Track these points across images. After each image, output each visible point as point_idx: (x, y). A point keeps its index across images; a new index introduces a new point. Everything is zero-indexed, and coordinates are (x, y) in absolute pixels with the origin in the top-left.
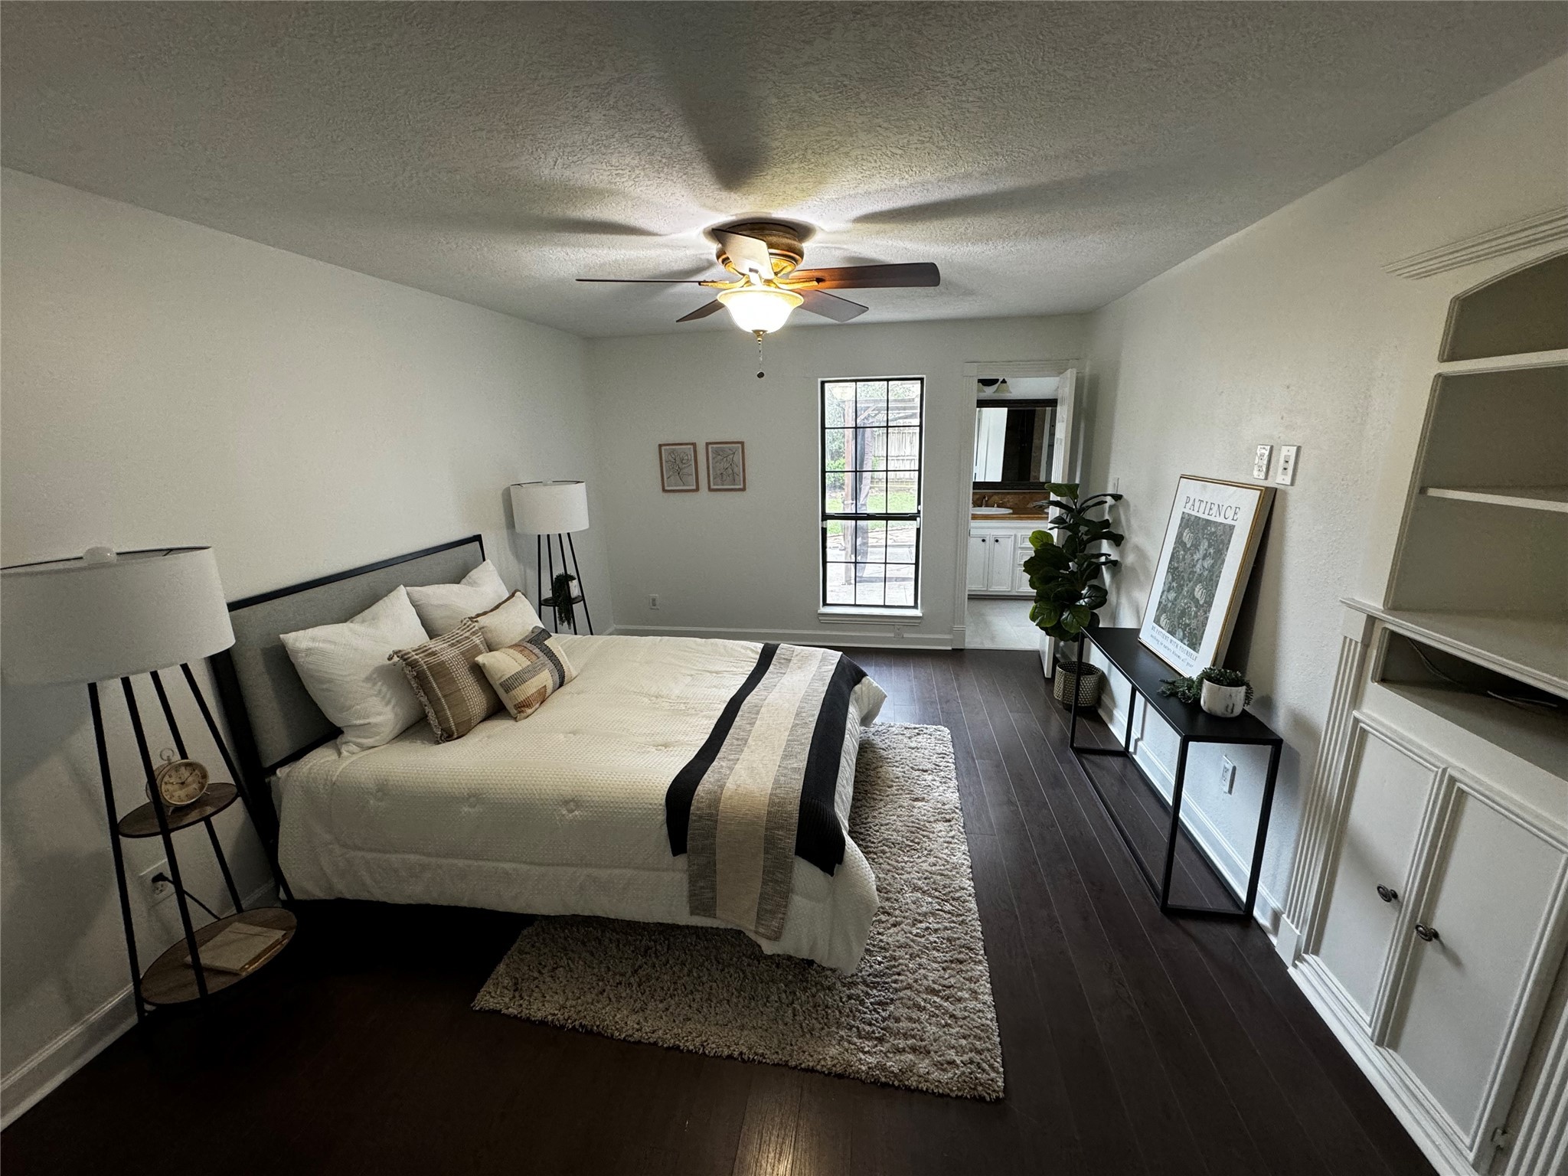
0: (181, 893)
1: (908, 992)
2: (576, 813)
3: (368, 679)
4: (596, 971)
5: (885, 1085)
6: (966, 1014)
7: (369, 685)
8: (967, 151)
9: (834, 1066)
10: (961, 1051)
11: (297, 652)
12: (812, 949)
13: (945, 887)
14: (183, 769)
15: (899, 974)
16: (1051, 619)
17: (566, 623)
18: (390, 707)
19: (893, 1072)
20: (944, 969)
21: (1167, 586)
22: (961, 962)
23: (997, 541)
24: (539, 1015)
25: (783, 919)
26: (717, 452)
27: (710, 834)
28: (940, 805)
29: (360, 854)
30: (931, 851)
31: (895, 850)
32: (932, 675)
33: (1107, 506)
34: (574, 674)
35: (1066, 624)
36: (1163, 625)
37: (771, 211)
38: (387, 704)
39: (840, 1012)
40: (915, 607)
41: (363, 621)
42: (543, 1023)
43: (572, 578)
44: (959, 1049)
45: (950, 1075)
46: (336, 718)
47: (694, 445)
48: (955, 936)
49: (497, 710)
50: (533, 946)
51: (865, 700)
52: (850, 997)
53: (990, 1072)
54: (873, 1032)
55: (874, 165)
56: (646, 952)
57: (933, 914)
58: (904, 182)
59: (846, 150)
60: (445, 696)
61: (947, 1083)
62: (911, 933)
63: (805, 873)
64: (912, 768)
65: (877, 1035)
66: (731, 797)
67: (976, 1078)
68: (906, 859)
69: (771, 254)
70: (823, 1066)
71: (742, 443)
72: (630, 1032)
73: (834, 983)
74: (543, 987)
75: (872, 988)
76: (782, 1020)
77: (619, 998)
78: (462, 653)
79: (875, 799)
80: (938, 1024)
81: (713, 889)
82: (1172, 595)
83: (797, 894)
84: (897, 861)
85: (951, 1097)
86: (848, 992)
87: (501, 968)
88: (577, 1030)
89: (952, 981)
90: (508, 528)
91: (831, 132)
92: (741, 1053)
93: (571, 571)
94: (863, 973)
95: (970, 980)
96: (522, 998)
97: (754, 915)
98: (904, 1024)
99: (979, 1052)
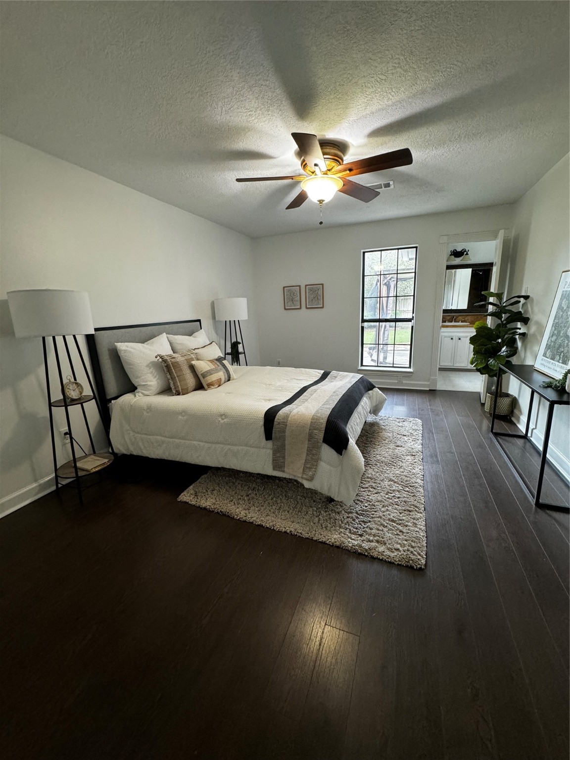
0: (71, 438)
1: (379, 519)
2: (225, 420)
3: (147, 366)
4: (230, 493)
5: (360, 554)
6: (409, 531)
7: (148, 369)
8: (421, 71)
9: (335, 542)
10: (403, 545)
11: (121, 350)
12: (329, 489)
13: (407, 481)
14: (74, 384)
15: (375, 512)
16: (482, 363)
17: (236, 363)
18: (156, 379)
19: (365, 549)
20: (400, 513)
21: (551, 334)
22: (410, 511)
23: (460, 339)
24: (204, 506)
25: (315, 471)
26: (310, 290)
27: (283, 431)
28: (410, 449)
29: (139, 435)
30: (402, 466)
31: (382, 464)
32: (417, 400)
33: (521, 304)
34: (235, 377)
35: (491, 365)
36: (548, 356)
37: (325, 134)
38: (155, 377)
39: (342, 522)
40: (410, 367)
41: (148, 344)
42: (205, 509)
43: (240, 343)
44: (402, 545)
45: (395, 554)
46: (135, 381)
47: (300, 286)
48: (408, 500)
49: (200, 387)
50: (205, 482)
51: (375, 399)
52: (348, 517)
53: (418, 556)
54: (358, 532)
55: (372, 90)
56: (254, 489)
57: (398, 491)
58: (390, 102)
59: (356, 80)
60: (177, 377)
61: (393, 558)
62: (385, 497)
63: (327, 452)
64: (398, 434)
65: (359, 533)
66: (294, 416)
67: (410, 557)
68: (388, 469)
69: (325, 158)
70: (330, 542)
71: (323, 284)
72: (242, 517)
73: (341, 511)
74: (207, 496)
75: (360, 516)
76: (313, 522)
77: (238, 504)
78: (186, 360)
79: (375, 444)
80: (392, 534)
81: (284, 458)
82: (554, 338)
83: (323, 461)
84: (383, 469)
85: (395, 564)
86: (347, 515)
87: (191, 487)
88: (219, 513)
89: (404, 518)
90: (213, 319)
91: (346, 68)
92: (291, 531)
93: (239, 340)
94: (357, 509)
95: (414, 519)
96: (198, 498)
97: (301, 470)
98: (374, 531)
99: (413, 547)
